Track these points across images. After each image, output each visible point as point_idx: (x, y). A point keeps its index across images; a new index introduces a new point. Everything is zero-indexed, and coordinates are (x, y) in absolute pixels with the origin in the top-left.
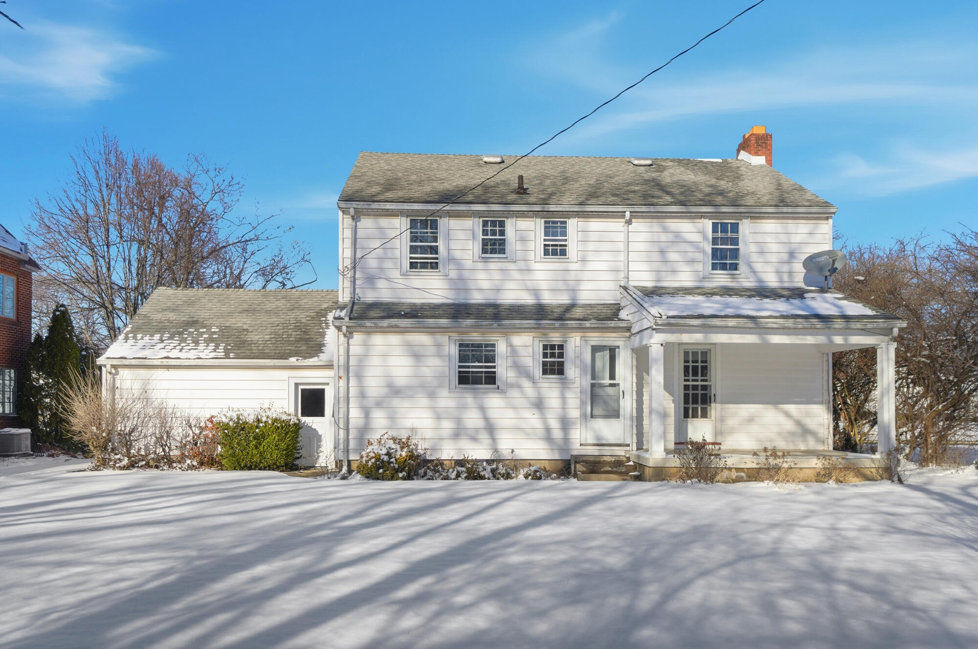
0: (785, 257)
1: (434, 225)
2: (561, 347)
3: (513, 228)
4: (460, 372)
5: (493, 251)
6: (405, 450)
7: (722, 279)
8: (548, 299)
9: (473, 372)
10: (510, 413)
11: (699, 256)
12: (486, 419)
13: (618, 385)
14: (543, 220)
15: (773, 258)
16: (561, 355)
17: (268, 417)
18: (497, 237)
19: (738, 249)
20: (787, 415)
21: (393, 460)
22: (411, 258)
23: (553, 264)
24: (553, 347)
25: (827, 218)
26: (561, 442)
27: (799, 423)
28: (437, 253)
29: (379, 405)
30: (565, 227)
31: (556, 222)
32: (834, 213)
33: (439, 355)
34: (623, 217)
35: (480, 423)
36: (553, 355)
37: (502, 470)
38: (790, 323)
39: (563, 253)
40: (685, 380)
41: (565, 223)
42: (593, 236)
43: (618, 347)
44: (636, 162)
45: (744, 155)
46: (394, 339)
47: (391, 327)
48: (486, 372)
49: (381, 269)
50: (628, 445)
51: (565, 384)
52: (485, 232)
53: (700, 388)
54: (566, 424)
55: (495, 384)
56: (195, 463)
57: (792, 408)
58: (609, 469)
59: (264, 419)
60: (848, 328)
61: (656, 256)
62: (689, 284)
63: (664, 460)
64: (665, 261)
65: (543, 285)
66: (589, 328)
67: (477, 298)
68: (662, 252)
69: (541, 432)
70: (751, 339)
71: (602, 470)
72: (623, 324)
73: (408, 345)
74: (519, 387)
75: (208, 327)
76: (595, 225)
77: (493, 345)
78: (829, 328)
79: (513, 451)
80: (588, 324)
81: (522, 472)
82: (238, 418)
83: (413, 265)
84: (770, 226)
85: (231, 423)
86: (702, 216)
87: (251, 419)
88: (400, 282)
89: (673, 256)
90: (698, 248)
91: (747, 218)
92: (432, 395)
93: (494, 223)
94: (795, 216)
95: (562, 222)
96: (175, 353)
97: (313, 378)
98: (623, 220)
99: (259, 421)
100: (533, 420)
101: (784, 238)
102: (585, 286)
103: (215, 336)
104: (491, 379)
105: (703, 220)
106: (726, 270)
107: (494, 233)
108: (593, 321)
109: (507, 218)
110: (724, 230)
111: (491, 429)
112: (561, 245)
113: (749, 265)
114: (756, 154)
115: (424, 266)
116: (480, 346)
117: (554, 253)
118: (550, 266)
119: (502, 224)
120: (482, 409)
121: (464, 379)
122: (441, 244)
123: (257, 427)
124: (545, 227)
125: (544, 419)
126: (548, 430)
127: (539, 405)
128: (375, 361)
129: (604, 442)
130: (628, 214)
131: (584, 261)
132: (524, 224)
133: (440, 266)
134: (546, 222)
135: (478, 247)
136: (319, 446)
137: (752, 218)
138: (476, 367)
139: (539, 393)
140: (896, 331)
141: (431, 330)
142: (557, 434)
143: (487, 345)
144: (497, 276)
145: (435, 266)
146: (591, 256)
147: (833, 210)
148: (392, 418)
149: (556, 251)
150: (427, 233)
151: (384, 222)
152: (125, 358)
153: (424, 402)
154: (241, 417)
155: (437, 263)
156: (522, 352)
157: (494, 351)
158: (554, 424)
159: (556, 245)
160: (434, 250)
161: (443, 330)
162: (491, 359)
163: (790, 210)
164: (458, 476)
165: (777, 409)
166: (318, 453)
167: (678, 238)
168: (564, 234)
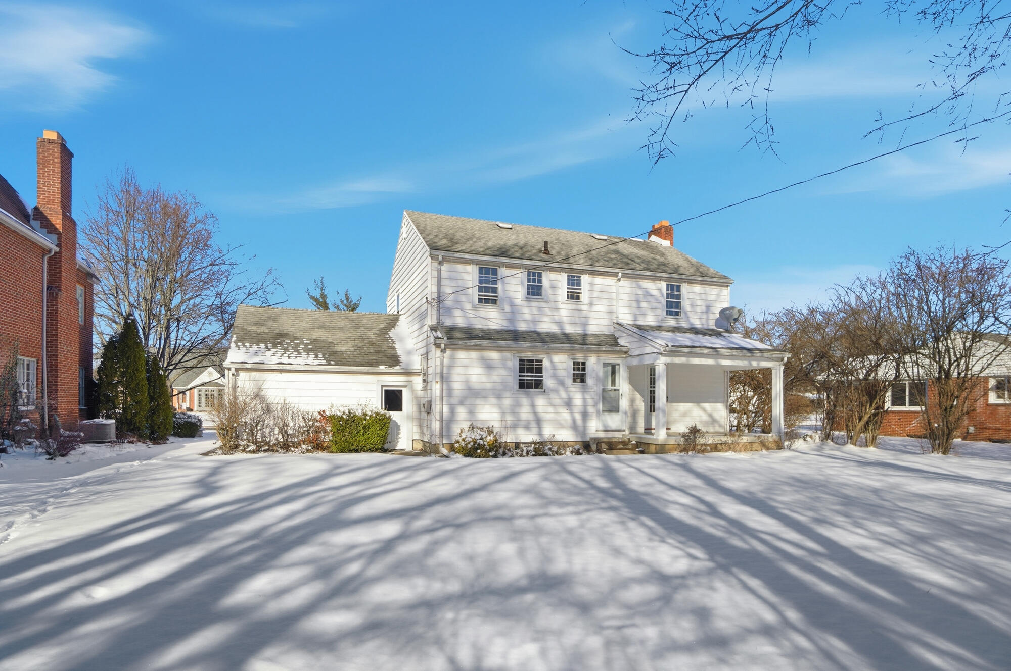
0: (704, 309)
1: (495, 272)
2: (584, 363)
3: (547, 279)
4: (520, 380)
5: (533, 294)
6: (492, 435)
7: (671, 322)
8: (569, 329)
9: (527, 380)
10: (551, 409)
11: (659, 306)
12: (535, 413)
13: (618, 390)
14: (567, 274)
15: (698, 309)
16: (584, 369)
17: (372, 412)
18: (536, 284)
19: (680, 302)
20: (704, 410)
21: (485, 443)
22: (479, 295)
23: (572, 305)
24: (578, 363)
25: (727, 286)
26: (581, 429)
27: (710, 415)
28: (496, 293)
29: (461, 403)
30: (580, 280)
31: (574, 276)
32: (731, 283)
33: (505, 367)
34: (617, 276)
35: (531, 417)
36: (578, 369)
37: (555, 449)
38: (735, 352)
39: (578, 298)
40: (651, 387)
41: (580, 277)
42: (597, 288)
43: (619, 364)
44: (598, 237)
45: (654, 238)
46: (474, 355)
47: (476, 346)
48: (535, 380)
49: (457, 302)
50: (624, 431)
51: (585, 390)
52: (529, 280)
54: (585, 415)
55: (543, 389)
56: (310, 448)
57: (707, 406)
58: (622, 447)
59: (369, 413)
60: (762, 357)
61: (634, 304)
62: (653, 323)
63: (666, 440)
64: (639, 308)
65: (565, 319)
66: (604, 351)
67: (522, 327)
68: (638, 302)
69: (570, 422)
70: (710, 362)
71: (618, 447)
72: (624, 349)
73: (483, 359)
74: (556, 391)
75: (301, 339)
76: (599, 280)
77: (541, 361)
78: (753, 356)
79: (554, 436)
80: (603, 348)
81: (569, 450)
82: (349, 412)
83: (480, 300)
84: (697, 288)
85: (345, 416)
86: (661, 279)
87: (359, 413)
88: (471, 313)
89: (644, 305)
90: (657, 300)
91: (685, 282)
92: (499, 397)
93: (534, 274)
94: (711, 284)
95: (578, 277)
96: (285, 360)
97: (394, 381)
98: (617, 278)
99: (366, 415)
100: (565, 415)
101: (703, 297)
102: (592, 321)
103: (309, 347)
104: (538, 384)
105: (661, 282)
106: (672, 315)
107: (534, 281)
108: (607, 346)
109: (544, 271)
110: (672, 290)
111: (539, 421)
112: (577, 293)
113: (686, 313)
114: (665, 239)
115: (487, 301)
116: (532, 361)
117: (572, 298)
118: (570, 307)
119: (540, 275)
120: (533, 406)
121: (522, 385)
122: (499, 286)
123: (365, 419)
124: (568, 279)
125: (572, 413)
126: (574, 421)
127: (569, 404)
128: (458, 370)
129: (609, 429)
130: (620, 275)
131: (591, 304)
132: (553, 276)
133: (498, 302)
134: (568, 276)
135: (525, 290)
136: (398, 434)
137: (688, 283)
138: (529, 377)
139: (569, 396)
140: (785, 360)
141: (499, 349)
142: (579, 423)
143: (537, 361)
144: (535, 311)
145: (494, 302)
146: (595, 301)
147: (732, 282)
148: (471, 412)
149: (574, 296)
150: (489, 277)
151: (460, 267)
152: (246, 363)
153: (493, 401)
154: (352, 411)
155: (496, 300)
156: (559, 366)
157: (542, 365)
158: (578, 417)
159: (573, 292)
160: (495, 290)
161: (508, 349)
162: (540, 370)
163: (708, 279)
164: (528, 453)
165: (699, 406)
166: (397, 439)
167: (647, 294)
168: (579, 284)
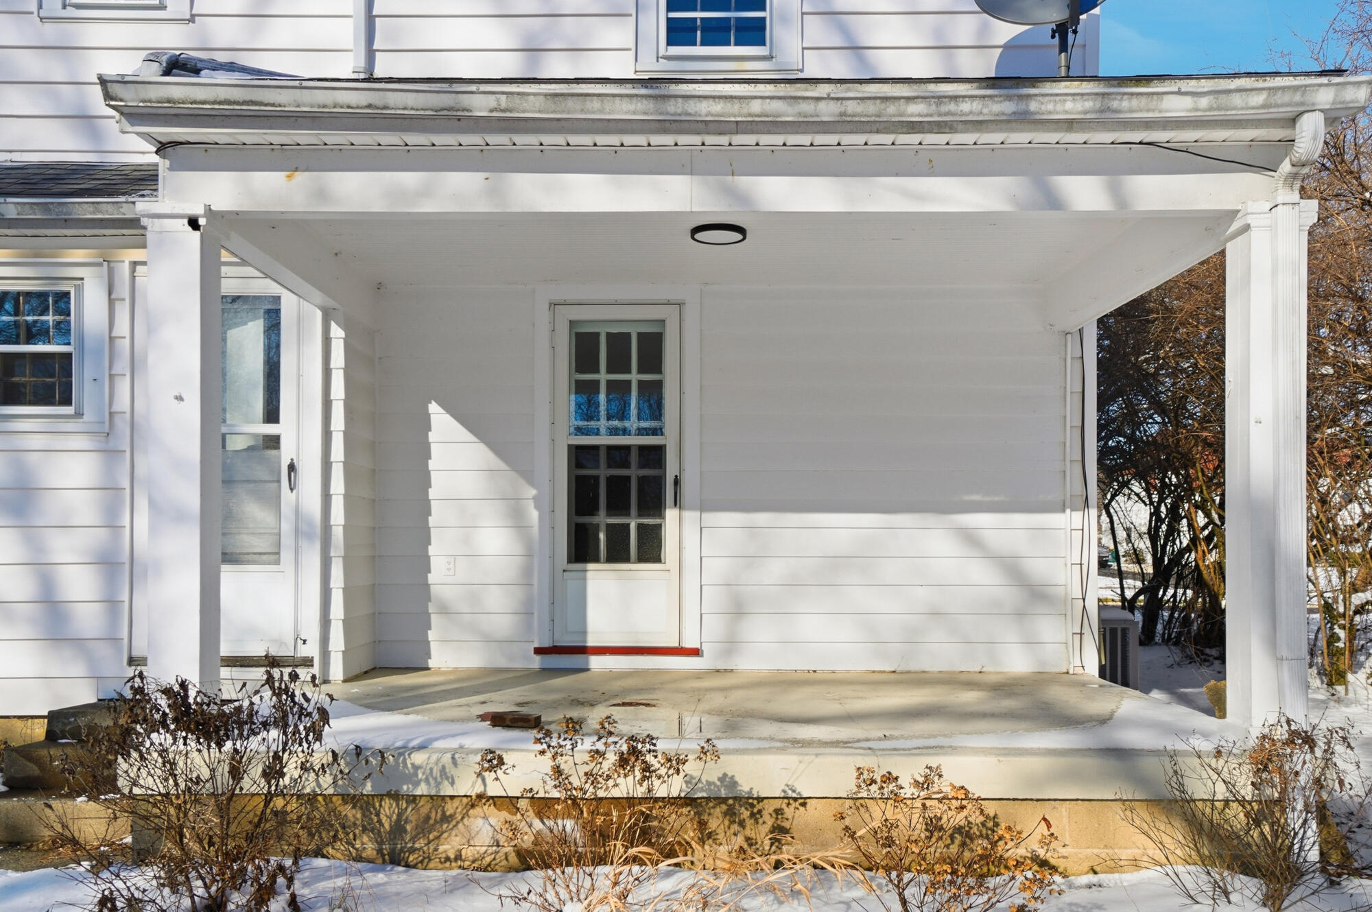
53: (634, 458)
